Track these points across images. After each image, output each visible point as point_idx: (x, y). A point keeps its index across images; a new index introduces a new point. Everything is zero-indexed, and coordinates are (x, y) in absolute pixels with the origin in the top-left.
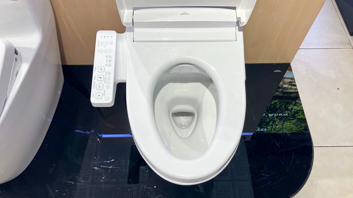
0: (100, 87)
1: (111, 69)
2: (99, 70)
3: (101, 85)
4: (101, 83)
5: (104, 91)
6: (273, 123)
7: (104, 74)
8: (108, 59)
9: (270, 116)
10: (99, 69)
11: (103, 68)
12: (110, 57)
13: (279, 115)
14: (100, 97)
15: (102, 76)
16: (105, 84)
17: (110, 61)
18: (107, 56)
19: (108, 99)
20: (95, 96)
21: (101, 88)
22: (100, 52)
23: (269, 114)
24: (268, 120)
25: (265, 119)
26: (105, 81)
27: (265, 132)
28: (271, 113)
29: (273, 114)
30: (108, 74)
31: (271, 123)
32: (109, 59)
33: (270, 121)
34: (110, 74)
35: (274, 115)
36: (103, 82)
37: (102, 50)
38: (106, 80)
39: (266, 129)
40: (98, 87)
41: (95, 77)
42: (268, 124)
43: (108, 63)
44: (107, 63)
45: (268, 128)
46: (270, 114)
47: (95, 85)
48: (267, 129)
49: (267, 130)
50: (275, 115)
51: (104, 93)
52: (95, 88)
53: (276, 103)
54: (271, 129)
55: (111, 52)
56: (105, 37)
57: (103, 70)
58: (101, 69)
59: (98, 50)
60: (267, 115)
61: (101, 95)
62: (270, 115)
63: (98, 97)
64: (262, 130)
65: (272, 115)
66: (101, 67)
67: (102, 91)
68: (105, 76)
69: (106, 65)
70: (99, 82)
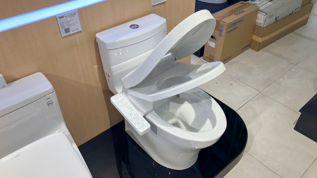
0: (138, 123)
1: (136, 111)
2: (130, 115)
3: (138, 121)
7: (134, 115)
8: (129, 108)
12: (129, 106)
15: (134, 117)
17: (131, 108)
18: (127, 107)
19: (148, 126)
20: (140, 128)
21: (139, 123)
22: (122, 107)
34: (137, 114)
36: (137, 119)
38: (138, 118)
40: (137, 123)
41: (131, 120)
44: (131, 110)
47: (135, 124)
55: (127, 103)
56: (117, 98)
57: (132, 114)
59: (120, 107)
61: (142, 126)
63: (142, 128)
66: (130, 113)
67: (141, 124)
68: (136, 116)
69: (131, 111)
70: (135, 121)
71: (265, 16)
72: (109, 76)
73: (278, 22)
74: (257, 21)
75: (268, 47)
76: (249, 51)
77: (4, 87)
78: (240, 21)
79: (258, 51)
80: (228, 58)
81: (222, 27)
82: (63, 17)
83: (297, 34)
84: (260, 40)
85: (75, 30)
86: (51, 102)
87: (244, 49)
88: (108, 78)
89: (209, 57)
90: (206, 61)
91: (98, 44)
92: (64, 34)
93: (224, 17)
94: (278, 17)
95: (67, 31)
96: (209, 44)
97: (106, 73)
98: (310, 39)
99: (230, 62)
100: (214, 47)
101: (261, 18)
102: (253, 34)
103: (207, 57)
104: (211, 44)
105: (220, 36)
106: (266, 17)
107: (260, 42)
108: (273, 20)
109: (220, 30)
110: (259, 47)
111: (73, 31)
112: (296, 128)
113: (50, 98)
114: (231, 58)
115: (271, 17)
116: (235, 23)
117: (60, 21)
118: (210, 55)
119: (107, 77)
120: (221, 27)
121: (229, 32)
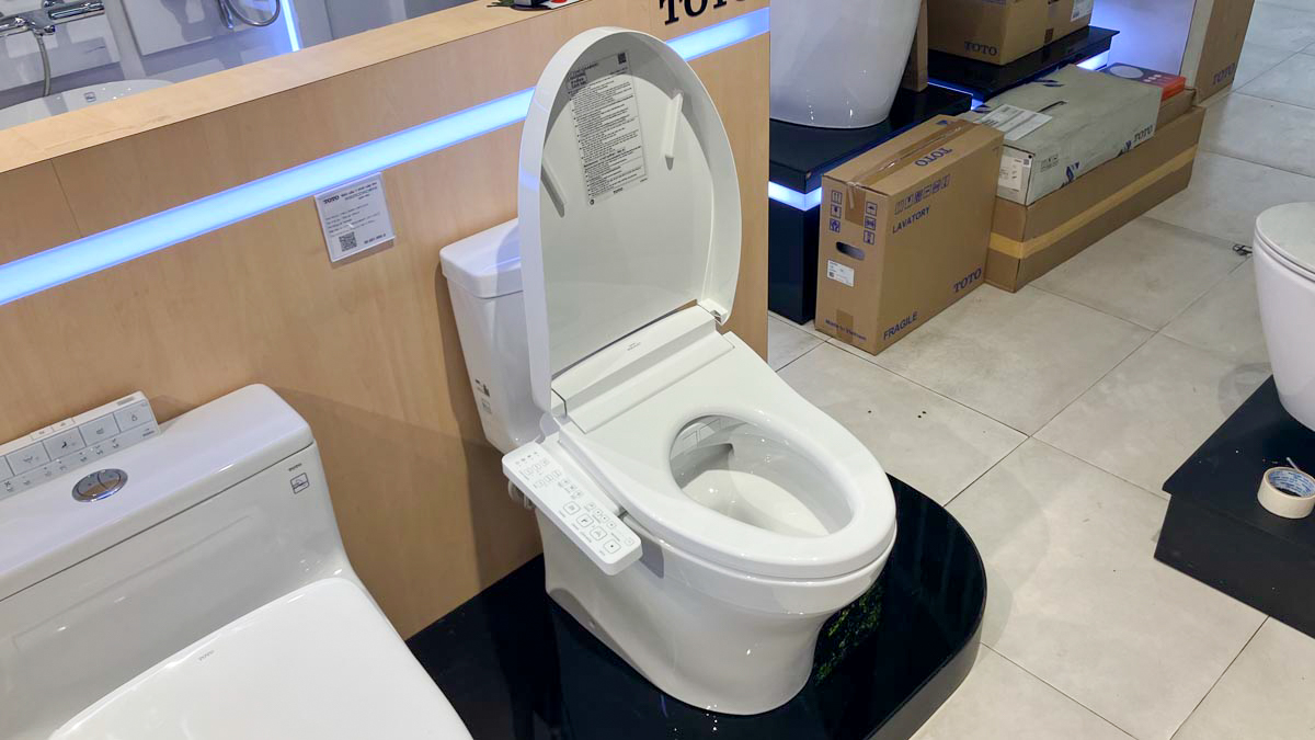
0: (599, 534)
2: (571, 512)
3: (599, 530)
4: (593, 527)
5: (613, 534)
7: (583, 511)
8: (565, 487)
10: (568, 510)
11: (573, 504)
12: (566, 482)
14: (616, 546)
15: (586, 516)
16: (603, 525)
17: (572, 487)
18: (560, 484)
19: (632, 542)
20: (604, 552)
21: (603, 534)
22: (539, 486)
26: (597, 521)
30: (589, 508)
32: (567, 486)
34: (593, 507)
36: (596, 523)
38: (598, 517)
40: (596, 536)
41: (574, 526)
43: (572, 493)
47: (589, 536)
51: (616, 537)
52: (593, 540)
55: (559, 474)
56: (523, 460)
57: (577, 509)
58: (572, 508)
61: (612, 543)
63: (612, 550)
66: (569, 506)
67: (610, 537)
68: (591, 514)
69: (573, 497)
70: (590, 528)
71: (1026, 162)
72: (487, 392)
73: (1077, 184)
74: (1002, 182)
75: (1052, 275)
76: (985, 292)
77: (148, 434)
78: (937, 187)
79: (1015, 292)
80: (907, 322)
81: (873, 212)
82: (336, 198)
83: (1157, 224)
84: (1019, 250)
85: (371, 240)
86: (303, 478)
87: (964, 286)
88: (485, 397)
89: (835, 322)
90: (826, 337)
91: (449, 282)
92: (338, 254)
93: (880, 174)
94: (1077, 165)
95: (348, 241)
96: (831, 274)
97: (478, 382)
98: (1203, 238)
99: (912, 335)
100: (851, 282)
101: (1014, 172)
102: (991, 231)
103: (828, 322)
104: (841, 273)
105: (869, 241)
106: (1029, 166)
107: (1021, 257)
108: (1057, 176)
109: (868, 223)
110: (1018, 277)
111: (366, 242)
112: (1163, 555)
113: (300, 465)
114: (915, 323)
115: (1048, 164)
116: (919, 195)
117: (325, 211)
118: (838, 311)
119: (479, 395)
120: (869, 210)
121: (900, 227)
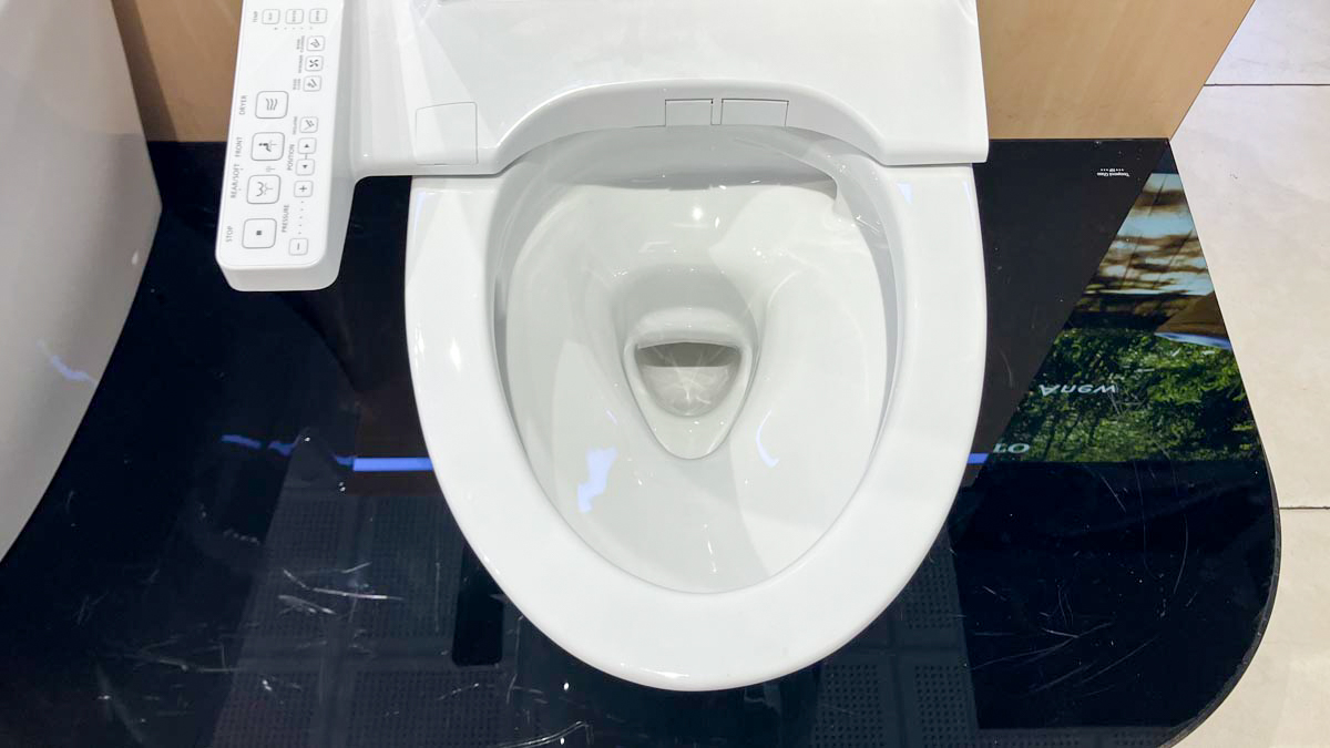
0: (263, 189)
1: (323, 104)
2: (263, 111)
3: (271, 182)
4: (269, 169)
5: (286, 208)
6: (1055, 421)
7: (286, 126)
8: (305, 54)
9: (1045, 394)
10: (262, 104)
11: (281, 98)
12: (316, 44)
13: (1080, 390)
14: (266, 239)
15: (277, 139)
16: (289, 179)
17: (314, 63)
18: (300, 43)
19: (302, 249)
20: (236, 234)
21: (270, 196)
22: (266, 20)
23: (1042, 387)
24: (1036, 410)
25: (1026, 405)
26: (290, 162)
27: (1022, 460)
28: (1051, 383)
29: (1058, 386)
30: (305, 125)
31: (1048, 423)
32: (308, 55)
33: (1045, 413)
34: (313, 128)
35: (1060, 388)
36: (282, 165)
37: (275, 14)
38: (296, 156)
39: (1027, 447)
40: (255, 188)
41: (239, 143)
42: (1035, 426)
43: (305, 73)
44: (298, 76)
45: (1035, 440)
46: (1046, 386)
47: (242, 185)
48: (1030, 442)
49: (1030, 451)
50: (1063, 390)
51: (286, 218)
52: (241, 195)
53: (1068, 343)
54: (1049, 446)
55: (321, 20)
57: (279, 110)
58: (271, 105)
59: (255, 13)
60: (1035, 389)
61: (267, 227)
62: (1045, 391)
63: (252, 239)
64: (1011, 449)
65: (1053, 389)
66: (270, 96)
67: (276, 212)
68: (291, 139)
69: (296, 83)
70: (260, 168)
